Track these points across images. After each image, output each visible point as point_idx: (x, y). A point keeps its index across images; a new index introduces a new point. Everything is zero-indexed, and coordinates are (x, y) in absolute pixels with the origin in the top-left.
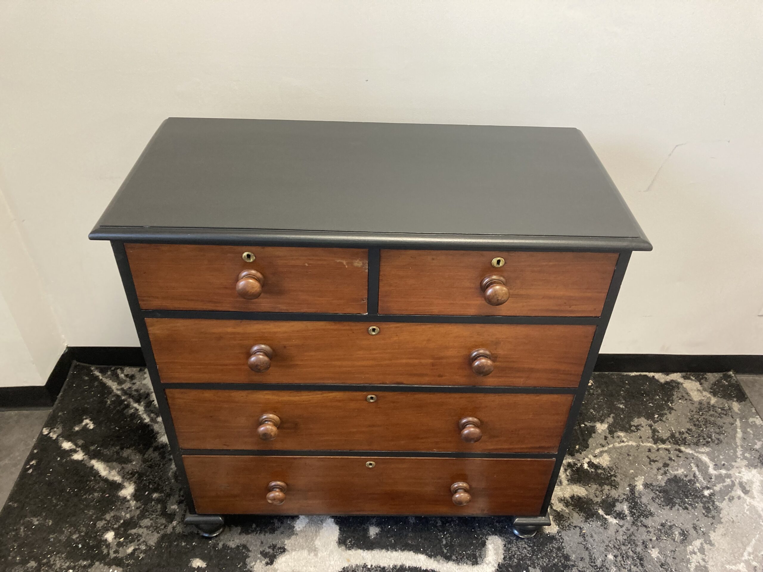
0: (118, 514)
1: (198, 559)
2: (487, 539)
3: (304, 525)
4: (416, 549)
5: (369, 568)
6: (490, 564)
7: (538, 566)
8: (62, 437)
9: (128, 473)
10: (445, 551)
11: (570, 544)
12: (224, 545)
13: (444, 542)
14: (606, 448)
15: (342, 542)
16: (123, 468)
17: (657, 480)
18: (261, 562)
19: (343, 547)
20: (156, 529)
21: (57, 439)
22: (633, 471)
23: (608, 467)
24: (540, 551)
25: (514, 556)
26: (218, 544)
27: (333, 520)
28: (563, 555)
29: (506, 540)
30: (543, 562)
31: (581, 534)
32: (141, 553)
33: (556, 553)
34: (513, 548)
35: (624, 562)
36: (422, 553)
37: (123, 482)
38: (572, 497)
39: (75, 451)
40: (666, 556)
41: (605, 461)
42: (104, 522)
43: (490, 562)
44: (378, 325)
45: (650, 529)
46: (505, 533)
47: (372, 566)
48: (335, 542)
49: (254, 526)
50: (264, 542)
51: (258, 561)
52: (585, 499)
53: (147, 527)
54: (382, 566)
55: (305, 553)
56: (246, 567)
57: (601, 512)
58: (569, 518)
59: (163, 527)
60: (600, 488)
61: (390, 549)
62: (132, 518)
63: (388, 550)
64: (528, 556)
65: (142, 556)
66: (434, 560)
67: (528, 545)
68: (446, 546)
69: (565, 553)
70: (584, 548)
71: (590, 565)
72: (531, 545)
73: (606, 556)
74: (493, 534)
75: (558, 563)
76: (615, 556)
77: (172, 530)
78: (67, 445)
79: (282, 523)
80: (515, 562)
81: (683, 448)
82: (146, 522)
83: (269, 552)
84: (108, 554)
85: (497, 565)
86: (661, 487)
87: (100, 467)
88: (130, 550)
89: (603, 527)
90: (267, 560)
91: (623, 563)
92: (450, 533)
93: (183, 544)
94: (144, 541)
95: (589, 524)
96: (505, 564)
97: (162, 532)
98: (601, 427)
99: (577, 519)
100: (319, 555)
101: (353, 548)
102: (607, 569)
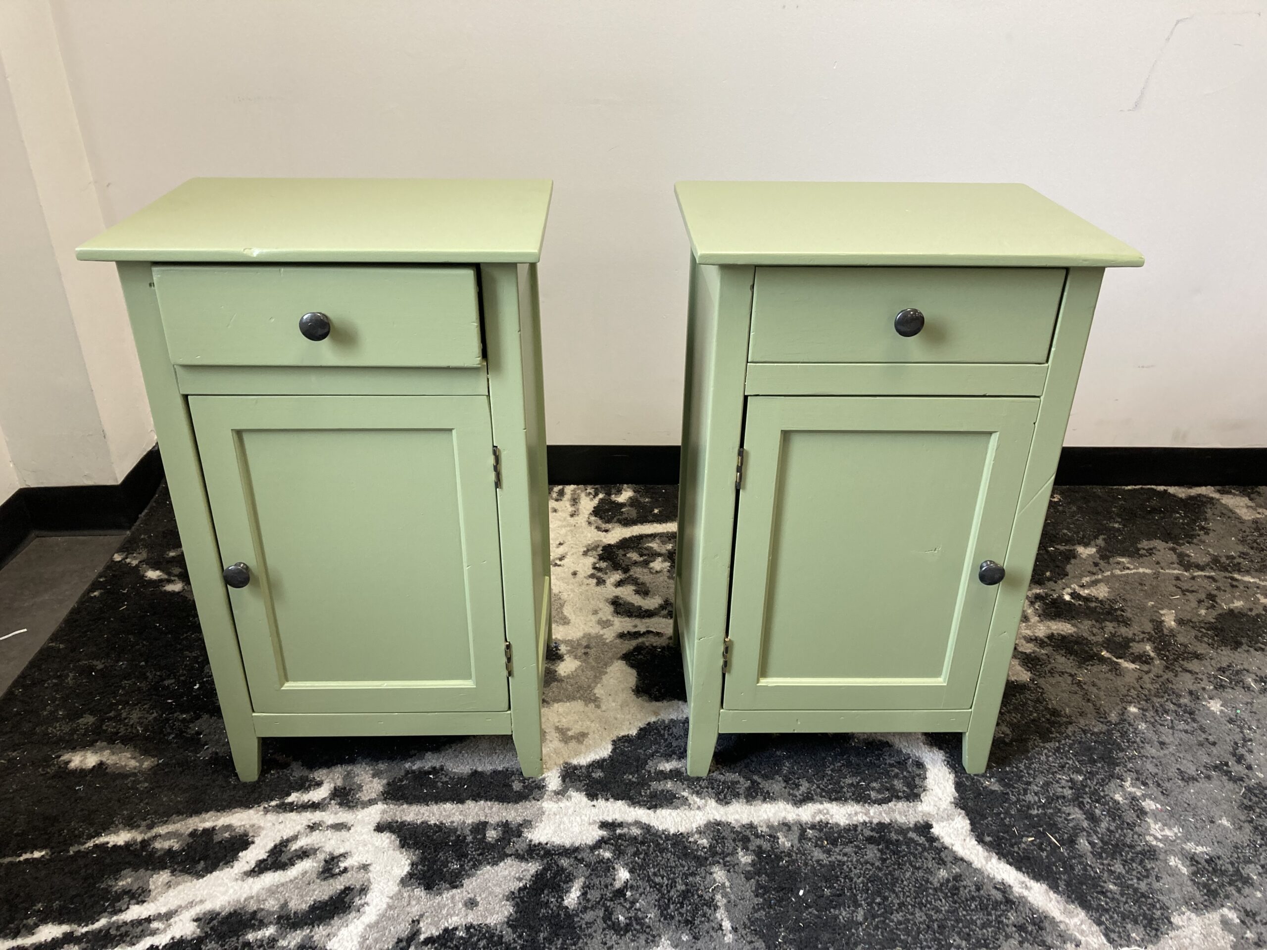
8: (147, 564)
11: (1057, 695)
14: (1100, 577)
15: (642, 692)
17: (1200, 615)
19: (646, 698)
21: (137, 566)
22: (1153, 603)
23: (1108, 599)
27: (624, 663)
28: (1047, 709)
30: (1012, 718)
31: (1075, 682)
33: (1033, 706)
35: (1161, 717)
38: (1051, 637)
39: (169, 580)
40: (1236, 709)
41: (1100, 592)
45: (1200, 676)
48: (629, 690)
52: (1075, 638)
57: (1106, 654)
58: (1048, 661)
60: (1097, 625)
69: (1050, 706)
70: (1084, 699)
71: (1099, 721)
73: (1125, 708)
75: (1039, 719)
76: (1143, 710)
78: (153, 574)
81: (1237, 576)
86: (1209, 623)
89: (1113, 673)
91: (1157, 718)
95: (1087, 669)
98: (1085, 552)
99: (1064, 663)
100: (604, 707)
102: (1130, 724)
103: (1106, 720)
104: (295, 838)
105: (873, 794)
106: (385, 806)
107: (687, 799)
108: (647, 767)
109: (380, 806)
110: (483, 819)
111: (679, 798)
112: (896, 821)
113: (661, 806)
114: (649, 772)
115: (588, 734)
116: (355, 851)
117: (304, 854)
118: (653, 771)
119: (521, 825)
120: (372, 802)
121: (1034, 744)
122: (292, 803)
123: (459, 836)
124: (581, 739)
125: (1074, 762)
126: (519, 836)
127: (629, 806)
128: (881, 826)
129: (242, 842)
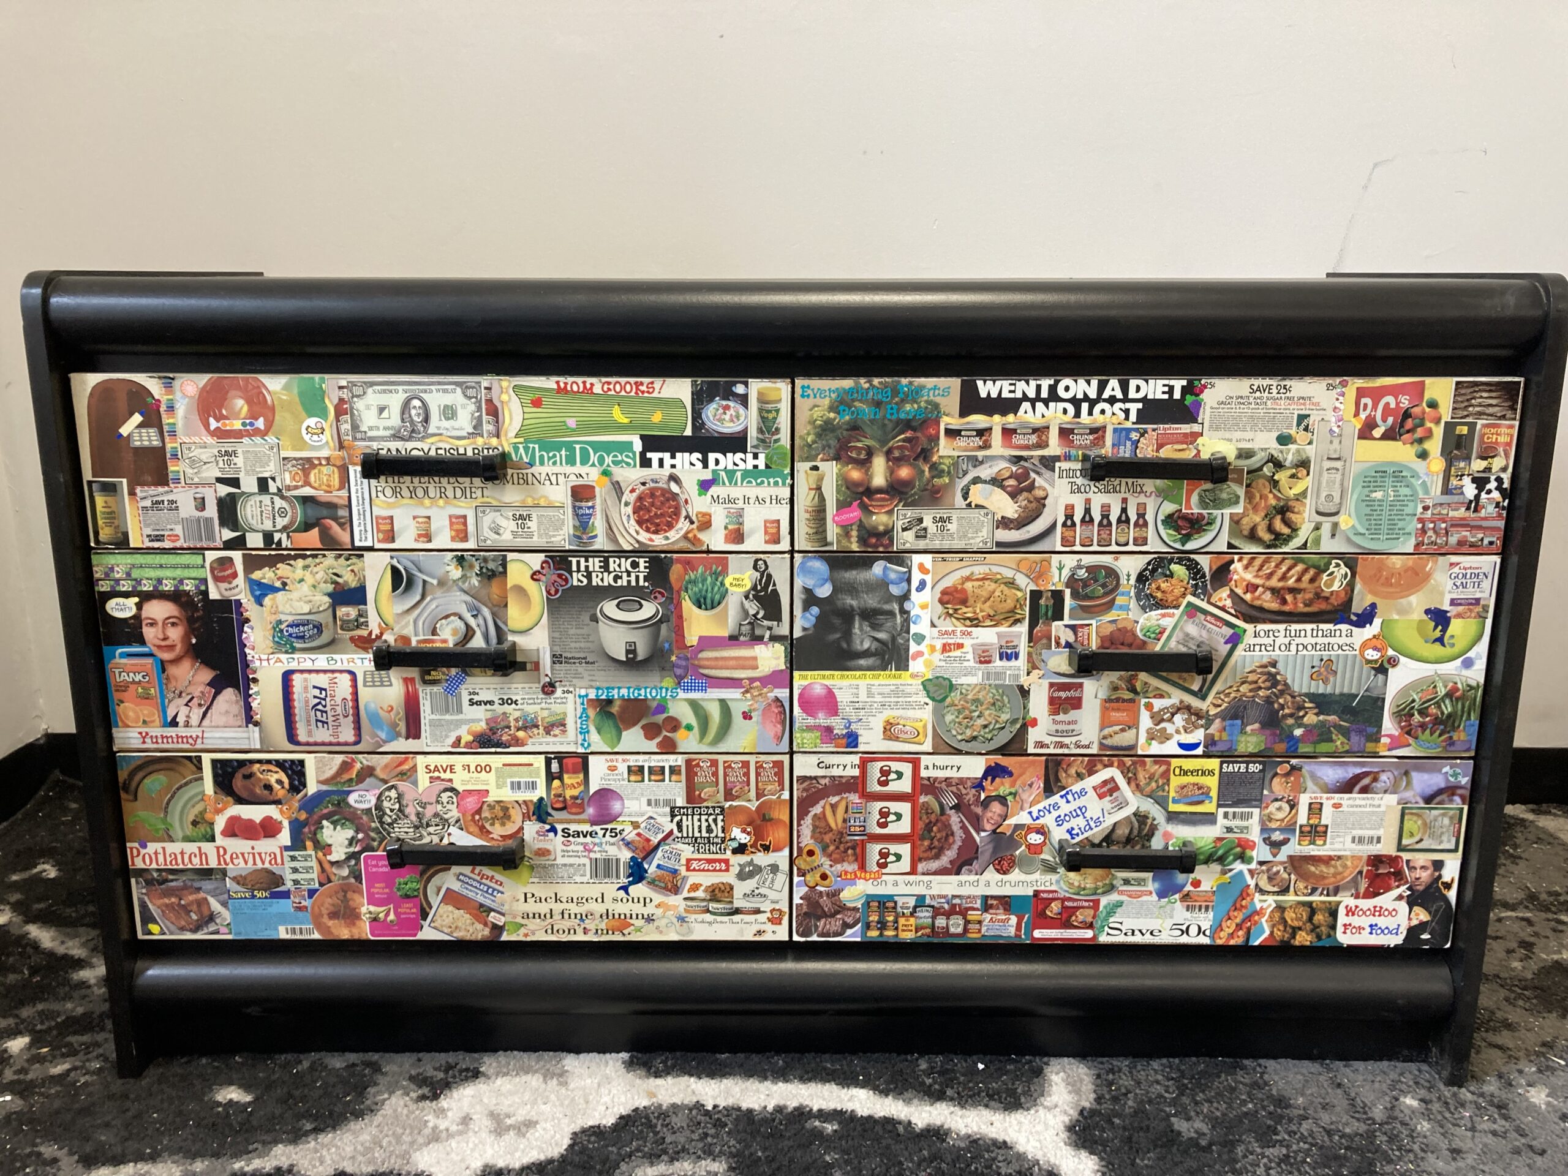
0: (55, 1007)
1: (233, 1088)
2: (1047, 1064)
4: (847, 1080)
5: (707, 1111)
6: (1058, 1109)
7: (1198, 1116)
10: (927, 1081)
15: (637, 1064)
18: (406, 1095)
19: (641, 1072)
24: (1200, 1087)
25: (1125, 1095)
26: (300, 1062)
28: (1270, 1097)
29: (1100, 1067)
30: (1211, 1109)
32: (85, 1075)
33: (1248, 1093)
34: (1121, 1082)
35: (1454, 1113)
36: (861, 1086)
37: (88, 957)
42: (13, 1020)
43: (1056, 1106)
45: (1515, 1053)
47: (715, 1107)
48: (620, 1061)
51: (399, 1093)
54: (744, 1108)
55: (534, 1080)
56: (363, 1103)
61: (770, 1078)
62: (87, 1014)
63: (766, 1078)
64: (1165, 1098)
65: (85, 1080)
66: (896, 1100)
67: (1163, 1076)
68: (929, 1073)
69: (1274, 1092)
71: (1353, 1118)
72: (1173, 1075)
73: (1397, 1099)
74: (1062, 1056)
75: (1256, 1112)
76: (1424, 1102)
80: (1130, 1107)
83: (431, 1078)
85: (1077, 1112)
86: (1526, 980)
87: (44, 936)
88: (58, 1070)
90: (425, 1090)
91: (1448, 1115)
93: (205, 1060)
94: (101, 1055)
96: (1100, 1110)
100: (573, 1085)
101: (668, 1074)
102: (1403, 1123)
115: (537, 1122)
121: (1247, 1150)
124: (524, 1129)
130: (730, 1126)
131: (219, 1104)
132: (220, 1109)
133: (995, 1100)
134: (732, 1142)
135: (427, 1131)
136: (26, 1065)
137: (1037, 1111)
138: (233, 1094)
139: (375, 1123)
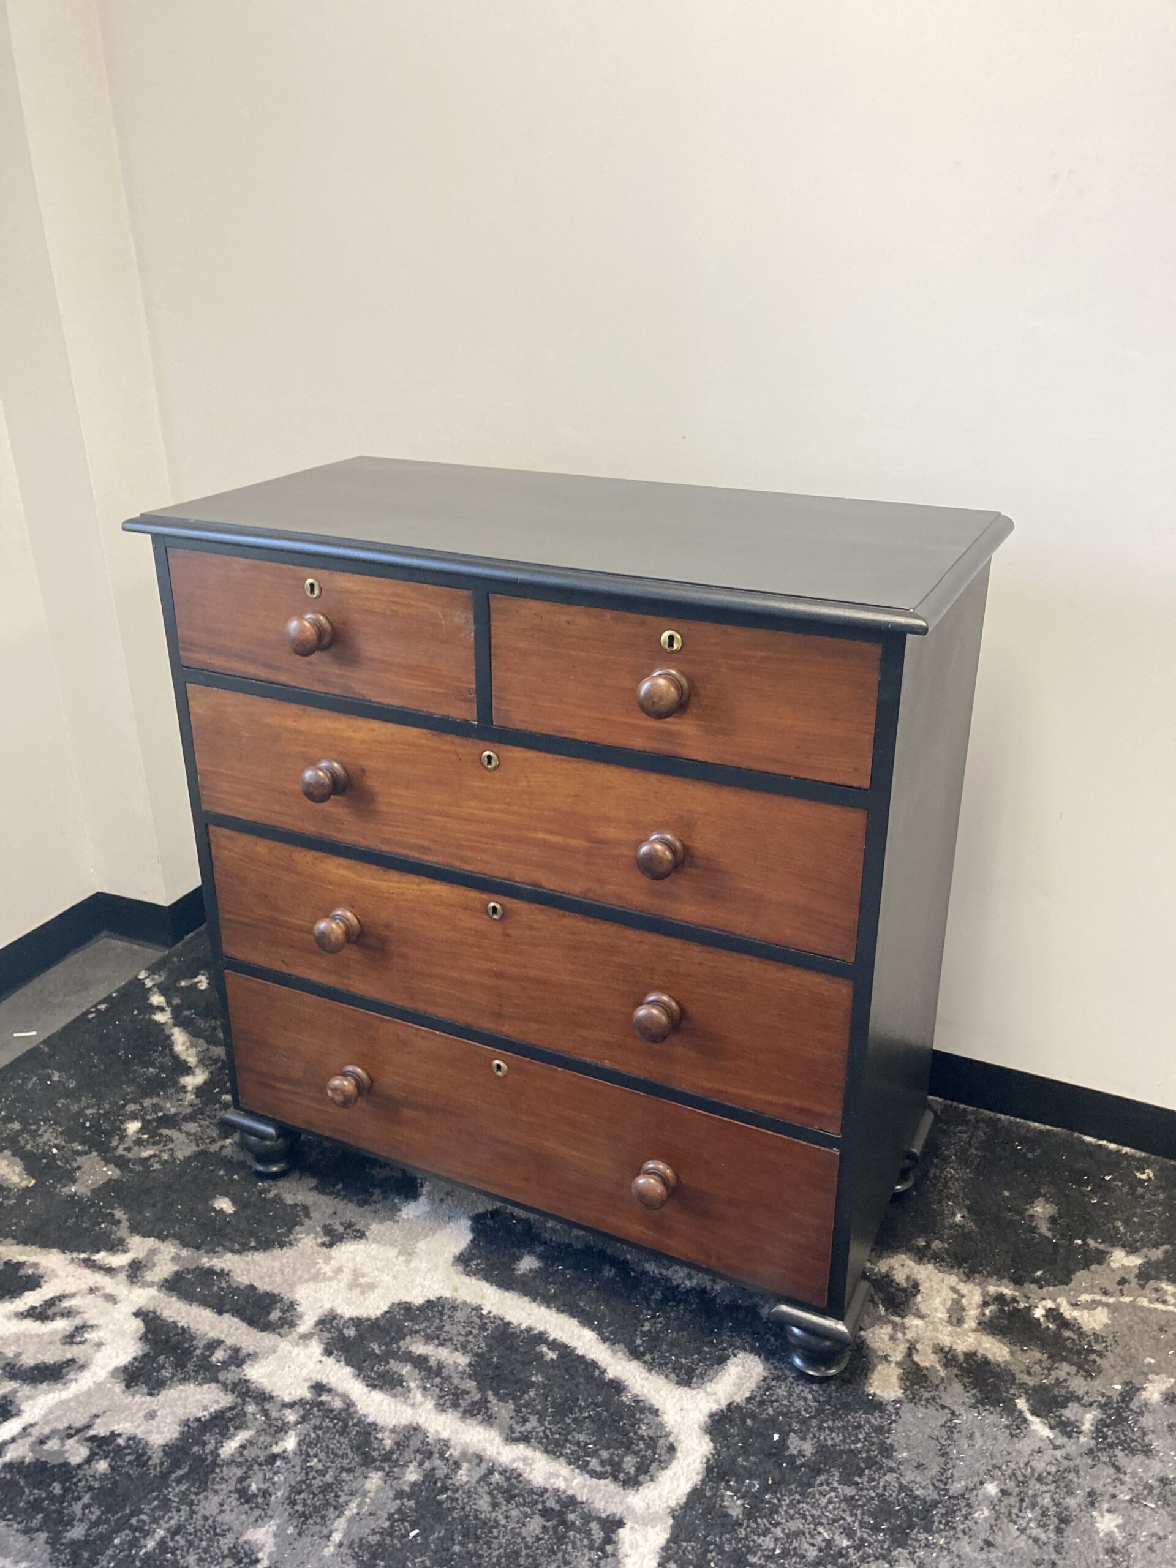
0: (161, 1103)
1: (227, 1199)
2: (735, 1356)
3: (417, 1214)
4: (586, 1319)
5: (482, 1315)
6: (714, 1397)
7: (812, 1439)
8: (158, 988)
9: (210, 1058)
10: (639, 1341)
11: (910, 1431)
12: (276, 1195)
13: (646, 1328)
14: (1111, 1300)
15: (463, 1260)
16: (208, 1049)
18: (316, 1238)
19: (461, 1269)
20: (198, 1139)
21: (150, 989)
22: (1153, 1361)
23: (1094, 1334)
24: (834, 1415)
25: (772, 1402)
26: (269, 1191)
27: (470, 1223)
28: (882, 1444)
29: (773, 1371)
30: (828, 1437)
31: (949, 1424)
32: (157, 1162)
33: (866, 1433)
34: (778, 1390)
35: (1020, 1511)
36: (593, 1328)
37: (196, 1066)
38: (970, 1356)
39: (161, 1009)
40: (1132, 1537)
41: (1094, 1320)
42: (138, 1107)
43: (715, 1394)
44: (496, 750)
45: (1127, 1478)
46: (779, 1360)
47: (489, 1312)
48: (452, 1255)
49: (340, 1186)
50: (339, 1213)
51: (312, 1235)
52: (998, 1369)
53: (188, 1134)
54: (506, 1320)
55: (392, 1253)
56: (288, 1236)
57: (1022, 1404)
58: (937, 1386)
59: (208, 1141)
60: (1047, 1363)
61: (538, 1301)
62: (176, 1115)
63: (534, 1300)
64: (801, 1414)
65: (157, 1166)
66: (608, 1348)
67: (814, 1397)
68: (644, 1334)
69: (888, 1441)
70: (940, 1450)
71: (933, 1485)
72: (821, 1399)
73: (982, 1483)
74: (751, 1352)
75: (860, 1452)
76: (1004, 1492)
77: (217, 1149)
78: (157, 999)
79: (385, 1198)
80: (768, 1414)
82: (192, 1127)
83: (335, 1230)
84: (117, 1147)
85: (727, 1403)
87: (180, 1039)
88: (145, 1154)
89: (1008, 1431)
90: (327, 1239)
91: (1015, 1511)
92: (668, 1319)
93: (222, 1173)
94: (172, 1150)
95: (980, 1414)
96: (745, 1408)
97: (202, 1147)
98: (1121, 1260)
99: (957, 1395)
100: (413, 1265)
101: (475, 1275)
103: (942, 1486)
104: (73, 1295)
105: (594, 1463)
106: (156, 1293)
107: (409, 1391)
108: (401, 1343)
109: (153, 1291)
110: (223, 1337)
111: (403, 1387)
112: (592, 1503)
113: (381, 1388)
114: (399, 1348)
115: (376, 1287)
116: (104, 1326)
117: (68, 1314)
118: (403, 1349)
119: (249, 1355)
120: (151, 1285)
121: (827, 1480)
122: (94, 1261)
123: (193, 1346)
124: (366, 1289)
125: (854, 1522)
126: (239, 1366)
127: (354, 1376)
128: (571, 1502)
129: (34, 1282)
130: (489, 1332)
131: (214, 1209)
132: (213, 1214)
133: (675, 1373)
134: (483, 1345)
135: (313, 1271)
136: (132, 1145)
137: (698, 1393)
138: (225, 1205)
139: (287, 1255)
